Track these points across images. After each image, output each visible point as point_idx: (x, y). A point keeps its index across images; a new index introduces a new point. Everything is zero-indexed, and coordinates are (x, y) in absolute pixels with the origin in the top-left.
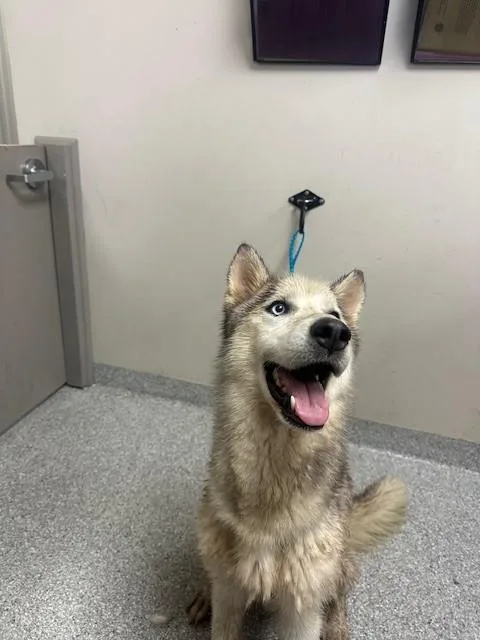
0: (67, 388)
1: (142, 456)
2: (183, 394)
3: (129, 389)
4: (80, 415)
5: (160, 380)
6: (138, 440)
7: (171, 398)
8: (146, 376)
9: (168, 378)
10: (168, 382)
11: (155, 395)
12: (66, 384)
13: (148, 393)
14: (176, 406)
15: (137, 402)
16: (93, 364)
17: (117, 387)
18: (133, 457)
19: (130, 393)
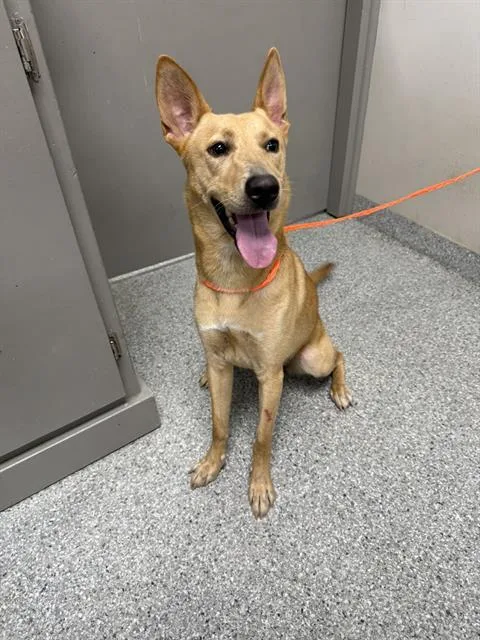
0: (325, 215)
1: (356, 293)
2: (433, 250)
3: (380, 231)
4: (323, 242)
5: (413, 227)
6: (361, 280)
7: (419, 251)
8: (399, 219)
9: (421, 227)
10: (421, 231)
11: (404, 244)
12: (325, 211)
13: (398, 240)
14: (421, 261)
15: (382, 246)
16: (355, 195)
17: (370, 225)
18: (346, 291)
19: (380, 235)
